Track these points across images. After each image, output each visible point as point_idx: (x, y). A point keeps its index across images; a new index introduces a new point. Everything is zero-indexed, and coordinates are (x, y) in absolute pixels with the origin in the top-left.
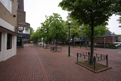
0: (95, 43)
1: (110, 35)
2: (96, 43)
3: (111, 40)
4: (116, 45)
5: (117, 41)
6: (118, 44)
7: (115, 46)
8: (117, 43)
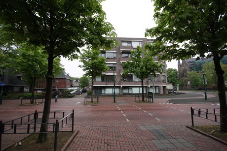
0: (37, 90)
1: (64, 76)
2: (40, 90)
3: (65, 84)
4: (72, 92)
5: (72, 86)
6: (73, 90)
7: (71, 94)
8: (72, 88)
